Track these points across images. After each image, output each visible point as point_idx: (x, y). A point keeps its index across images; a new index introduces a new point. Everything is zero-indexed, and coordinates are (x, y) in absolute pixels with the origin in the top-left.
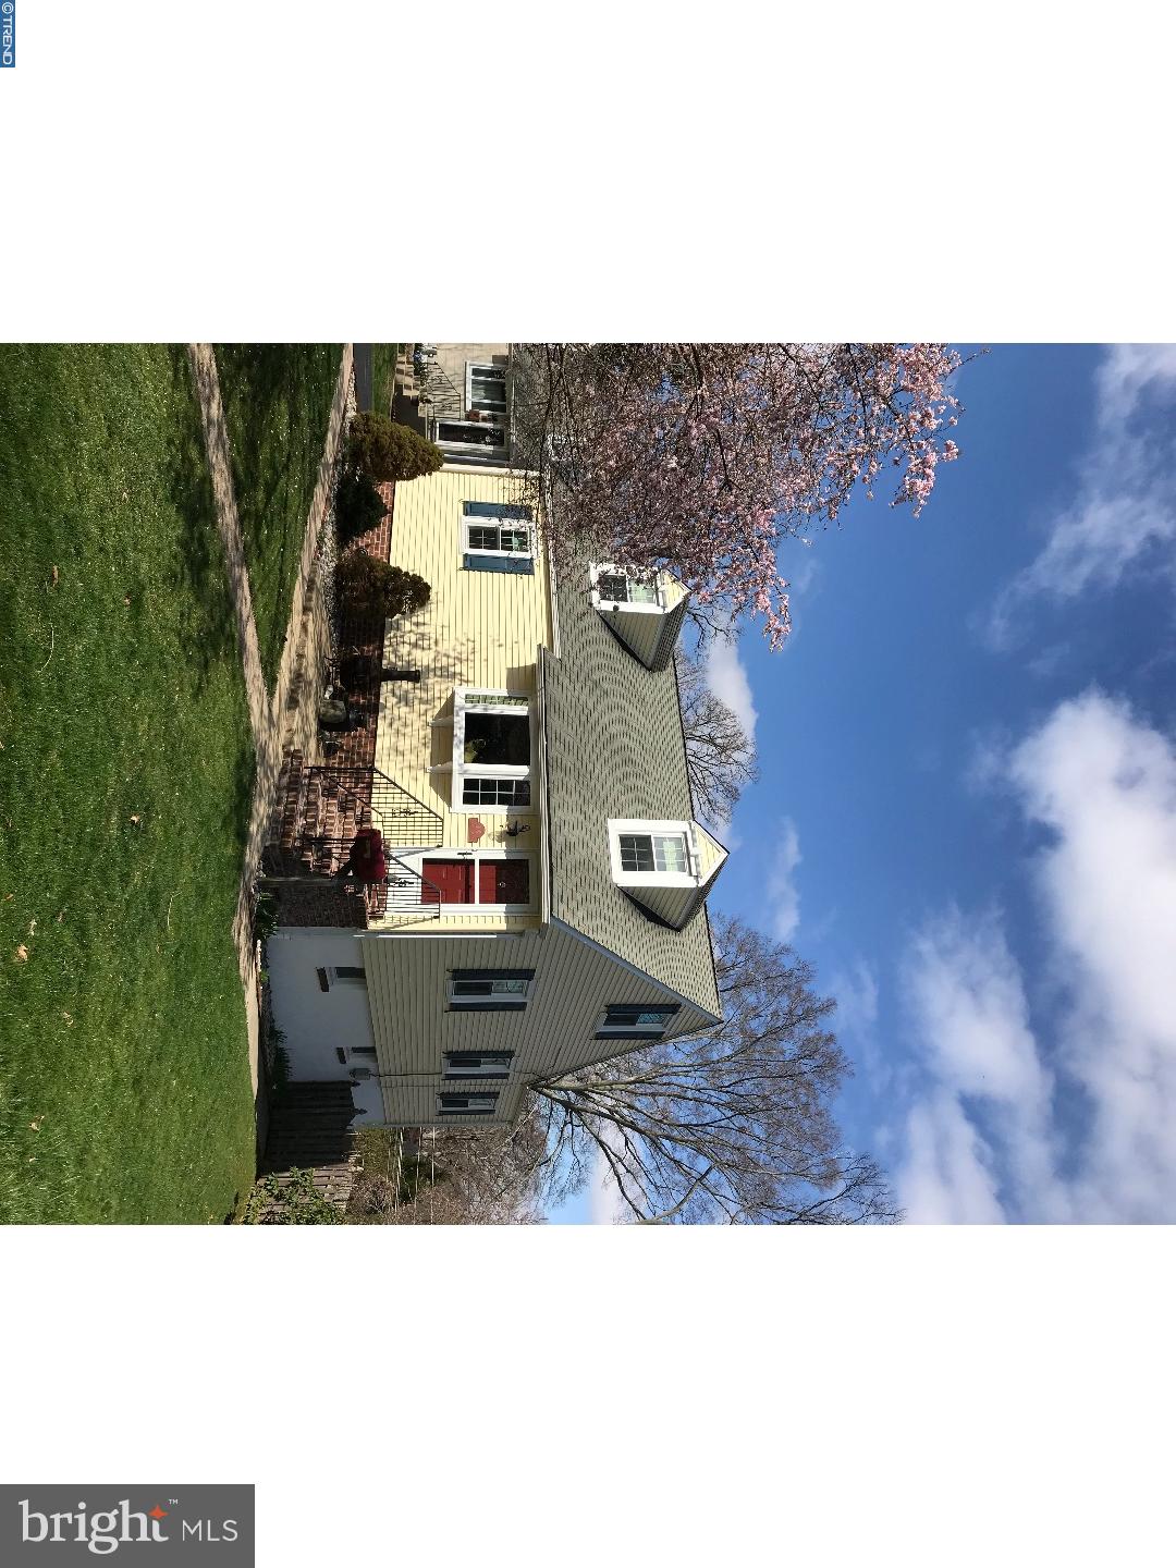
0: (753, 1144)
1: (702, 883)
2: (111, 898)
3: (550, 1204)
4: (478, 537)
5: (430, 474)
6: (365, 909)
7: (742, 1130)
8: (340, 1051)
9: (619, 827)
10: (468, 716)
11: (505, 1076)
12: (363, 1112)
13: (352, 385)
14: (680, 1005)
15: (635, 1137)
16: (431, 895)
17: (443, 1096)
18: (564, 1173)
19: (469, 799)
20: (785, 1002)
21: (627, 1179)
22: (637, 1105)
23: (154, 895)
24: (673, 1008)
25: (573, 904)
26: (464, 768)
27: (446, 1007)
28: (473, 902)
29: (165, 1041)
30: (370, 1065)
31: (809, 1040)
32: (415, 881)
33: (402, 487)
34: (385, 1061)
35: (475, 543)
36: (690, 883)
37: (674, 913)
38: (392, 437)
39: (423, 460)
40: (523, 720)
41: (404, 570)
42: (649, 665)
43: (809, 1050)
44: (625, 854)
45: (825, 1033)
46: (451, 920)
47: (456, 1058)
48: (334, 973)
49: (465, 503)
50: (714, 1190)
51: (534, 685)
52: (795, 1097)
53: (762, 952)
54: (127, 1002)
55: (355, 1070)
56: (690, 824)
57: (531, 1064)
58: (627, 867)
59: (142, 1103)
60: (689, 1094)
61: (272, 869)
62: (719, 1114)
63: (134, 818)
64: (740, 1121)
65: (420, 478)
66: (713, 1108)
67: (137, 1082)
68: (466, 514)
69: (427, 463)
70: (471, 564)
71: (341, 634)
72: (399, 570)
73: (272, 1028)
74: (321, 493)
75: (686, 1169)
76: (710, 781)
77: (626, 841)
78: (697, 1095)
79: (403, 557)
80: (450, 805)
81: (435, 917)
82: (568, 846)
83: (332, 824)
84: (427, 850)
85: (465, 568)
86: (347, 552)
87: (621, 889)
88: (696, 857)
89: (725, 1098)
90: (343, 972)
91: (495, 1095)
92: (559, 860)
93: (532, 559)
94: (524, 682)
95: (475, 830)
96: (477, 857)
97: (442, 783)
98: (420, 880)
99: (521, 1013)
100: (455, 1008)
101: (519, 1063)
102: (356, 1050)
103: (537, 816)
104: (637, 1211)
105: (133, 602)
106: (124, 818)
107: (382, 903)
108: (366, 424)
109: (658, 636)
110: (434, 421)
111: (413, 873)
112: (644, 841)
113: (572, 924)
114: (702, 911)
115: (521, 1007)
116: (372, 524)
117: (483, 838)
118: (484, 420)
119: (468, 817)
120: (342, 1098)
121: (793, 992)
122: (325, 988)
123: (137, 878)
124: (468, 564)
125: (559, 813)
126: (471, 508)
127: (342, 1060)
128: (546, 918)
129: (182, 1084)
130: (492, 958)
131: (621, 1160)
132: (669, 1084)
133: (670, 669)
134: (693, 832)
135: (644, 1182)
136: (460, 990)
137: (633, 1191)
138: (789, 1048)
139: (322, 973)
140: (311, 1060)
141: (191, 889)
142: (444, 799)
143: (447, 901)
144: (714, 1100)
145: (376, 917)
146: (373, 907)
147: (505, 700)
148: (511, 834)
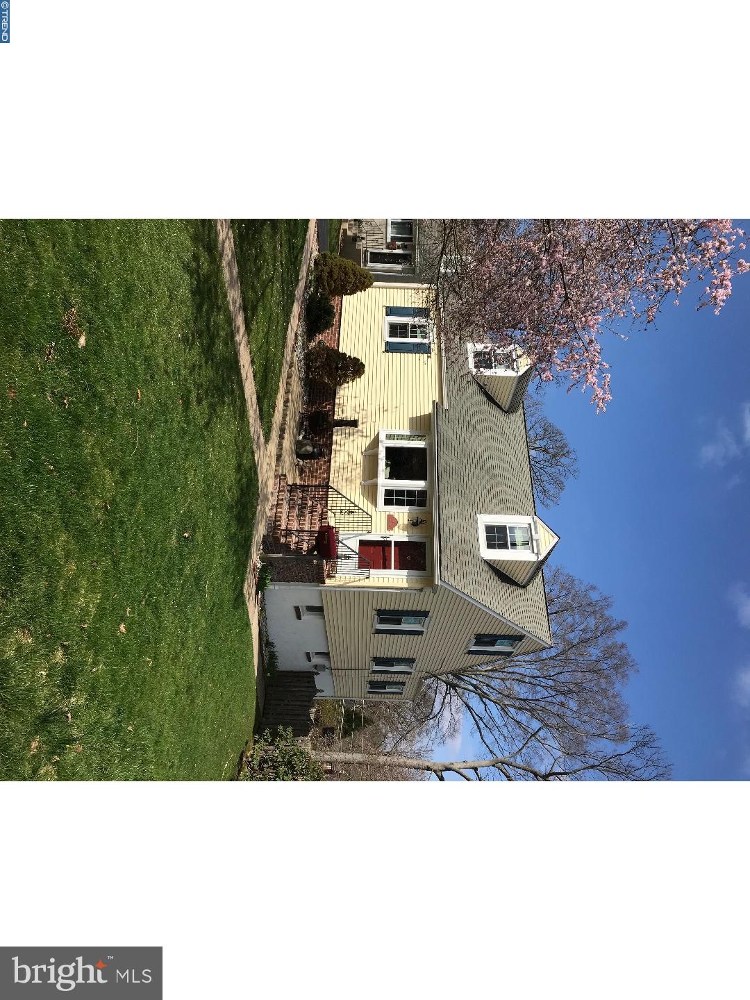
0: (569, 713)
1: (541, 558)
2: (173, 586)
3: (436, 744)
4: (395, 330)
5: (365, 290)
6: (323, 573)
7: (562, 705)
8: (308, 655)
9: (484, 520)
10: (387, 449)
11: (410, 673)
12: (321, 691)
13: (316, 235)
14: (524, 636)
15: (491, 705)
16: (363, 564)
17: (370, 682)
18: (445, 724)
19: (388, 502)
20: (592, 622)
21: (485, 732)
22: (492, 684)
23: (198, 579)
24: (520, 638)
25: (454, 572)
26: (384, 482)
27: (373, 630)
28: (390, 568)
29: (205, 663)
30: (326, 663)
31: (609, 647)
32: (355, 556)
33: (347, 299)
34: (336, 661)
35: (392, 334)
36: (533, 558)
37: (521, 577)
38: (340, 268)
39: (360, 282)
40: (423, 451)
41: (348, 354)
42: (506, 409)
43: (609, 653)
44: (488, 538)
45: (619, 643)
46: (376, 580)
47: (378, 661)
48: (305, 609)
49: (387, 308)
50: (543, 742)
51: (430, 426)
52: (598, 684)
53: (577, 589)
54: (182, 644)
55: (316, 665)
56: (533, 518)
57: (426, 667)
58: (490, 546)
59: (192, 701)
60: (527, 680)
61: (268, 549)
62: (546, 693)
63: (185, 534)
64: (561, 698)
65: (359, 293)
66: (542, 689)
67: (189, 688)
68: (387, 315)
69: (361, 283)
70: (390, 348)
71: (309, 396)
72: (345, 354)
73: (267, 640)
74: (296, 309)
75: (524, 727)
76: (545, 478)
77: (489, 529)
78: (532, 680)
79: (348, 347)
80: (376, 506)
81: (367, 578)
82: (451, 533)
83: (304, 520)
84: (361, 535)
85: (387, 351)
86: (313, 344)
87: (486, 562)
88: (537, 540)
89: (551, 683)
90: (310, 609)
91: (403, 684)
92: (446, 543)
93: (430, 343)
94: (424, 426)
95: (392, 522)
96: (393, 539)
97: (370, 492)
98: (357, 556)
99: (420, 636)
100: (378, 632)
101: (419, 665)
102: (317, 653)
103: (431, 514)
104: (491, 752)
105: (183, 401)
106: (180, 536)
107: (334, 568)
108: (325, 260)
109: (512, 391)
110: (366, 251)
111: (353, 551)
112: (502, 529)
113: (454, 585)
114: (540, 575)
115: (420, 633)
116: (328, 325)
117: (396, 528)
118: (399, 248)
119: (388, 513)
120: (308, 682)
121: (598, 615)
122: (299, 617)
123: (187, 571)
124: (388, 348)
125: (445, 512)
126: (391, 311)
127: (309, 660)
128: (437, 581)
129: (215, 685)
130: (402, 603)
131: (481, 719)
132: (513, 673)
133: (520, 411)
134: (535, 523)
135: (496, 733)
136: (382, 621)
137: (489, 739)
138: (594, 652)
139: (297, 609)
140: (290, 659)
141: (220, 570)
142: (372, 504)
143: (374, 568)
144: (543, 684)
145: (330, 576)
146: (329, 571)
147: (410, 438)
148: (414, 524)
